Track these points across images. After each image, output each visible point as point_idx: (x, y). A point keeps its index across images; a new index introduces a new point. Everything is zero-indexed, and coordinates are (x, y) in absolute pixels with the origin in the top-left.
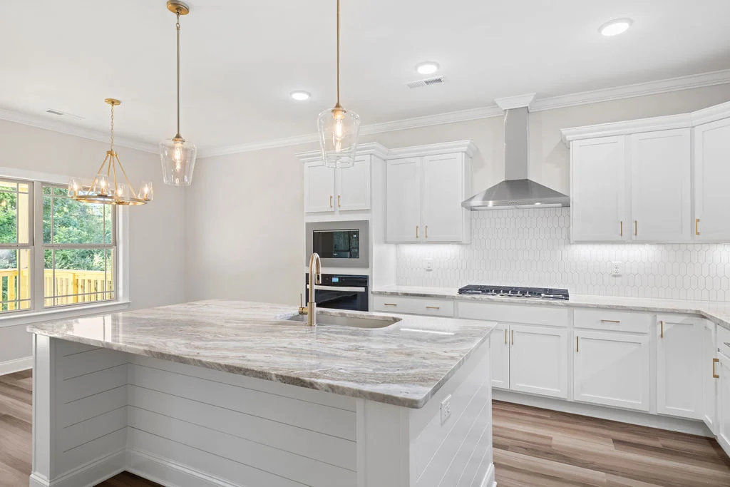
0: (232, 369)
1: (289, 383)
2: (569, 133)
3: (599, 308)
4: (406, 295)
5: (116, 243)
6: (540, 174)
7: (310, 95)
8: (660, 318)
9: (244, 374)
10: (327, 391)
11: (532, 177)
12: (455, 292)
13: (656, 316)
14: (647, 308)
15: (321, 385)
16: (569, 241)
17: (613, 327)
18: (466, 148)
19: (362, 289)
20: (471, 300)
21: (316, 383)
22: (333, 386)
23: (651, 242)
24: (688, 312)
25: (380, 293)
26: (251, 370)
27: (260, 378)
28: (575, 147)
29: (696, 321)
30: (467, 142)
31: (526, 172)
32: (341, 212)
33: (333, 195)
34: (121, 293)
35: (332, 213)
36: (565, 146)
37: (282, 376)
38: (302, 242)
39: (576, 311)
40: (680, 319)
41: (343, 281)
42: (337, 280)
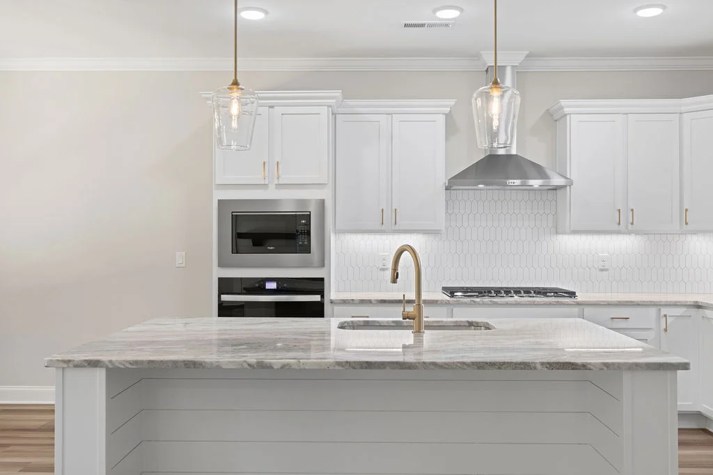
0: (480, 366)
1: (558, 369)
3: (609, 304)
4: (383, 302)
7: (266, 12)
8: (664, 311)
9: (499, 368)
10: (602, 369)
13: (660, 310)
14: (653, 302)
15: (594, 365)
18: (449, 109)
19: (317, 298)
20: (471, 304)
21: (590, 364)
22: (607, 363)
24: (688, 304)
25: (344, 302)
26: (508, 363)
27: (521, 369)
29: (693, 311)
32: (279, 186)
33: (266, 161)
35: (265, 186)
37: (548, 363)
40: (681, 311)
41: (285, 286)
42: (273, 286)
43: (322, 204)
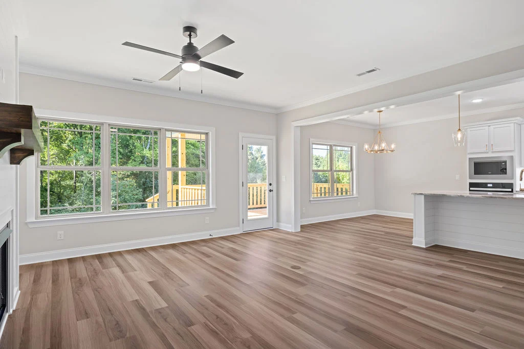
5: (352, 170)
32: (493, 152)
33: (488, 144)
34: (355, 192)
35: (487, 153)
41: (495, 185)
42: (491, 185)
43: (512, 157)
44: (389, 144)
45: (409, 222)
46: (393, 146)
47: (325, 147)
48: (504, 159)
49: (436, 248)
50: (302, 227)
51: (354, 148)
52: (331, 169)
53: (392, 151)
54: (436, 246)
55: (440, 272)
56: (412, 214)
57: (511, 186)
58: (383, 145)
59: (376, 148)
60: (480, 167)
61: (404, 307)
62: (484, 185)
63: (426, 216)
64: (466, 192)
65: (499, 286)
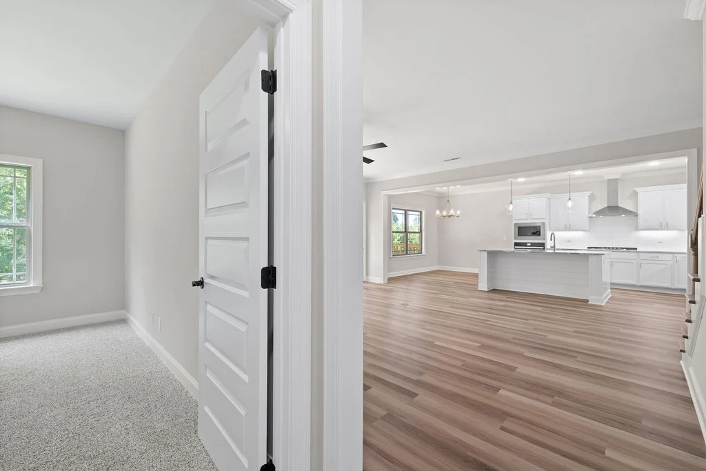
2: (637, 189)
3: (650, 252)
5: (421, 231)
6: (624, 203)
8: (675, 255)
11: (620, 205)
12: (586, 248)
14: (670, 252)
16: (637, 229)
17: (657, 259)
18: (589, 194)
19: (542, 248)
23: (676, 230)
28: (640, 195)
30: (590, 192)
31: (617, 203)
32: (531, 219)
33: (528, 213)
34: (423, 250)
35: (527, 219)
36: (636, 194)
38: (513, 231)
39: (640, 254)
40: (684, 255)
41: (533, 245)
42: (529, 244)
43: (544, 223)
44: (455, 211)
45: (476, 276)
46: (458, 213)
47: (401, 212)
48: (538, 225)
49: (494, 291)
50: (389, 279)
51: (423, 212)
52: (406, 231)
53: (458, 216)
54: (494, 290)
55: (503, 304)
56: (478, 270)
57: (543, 245)
58: (452, 212)
59: (445, 213)
60: (522, 230)
61: (488, 321)
62: (525, 244)
63: (488, 268)
64: (513, 249)
65: (541, 309)
